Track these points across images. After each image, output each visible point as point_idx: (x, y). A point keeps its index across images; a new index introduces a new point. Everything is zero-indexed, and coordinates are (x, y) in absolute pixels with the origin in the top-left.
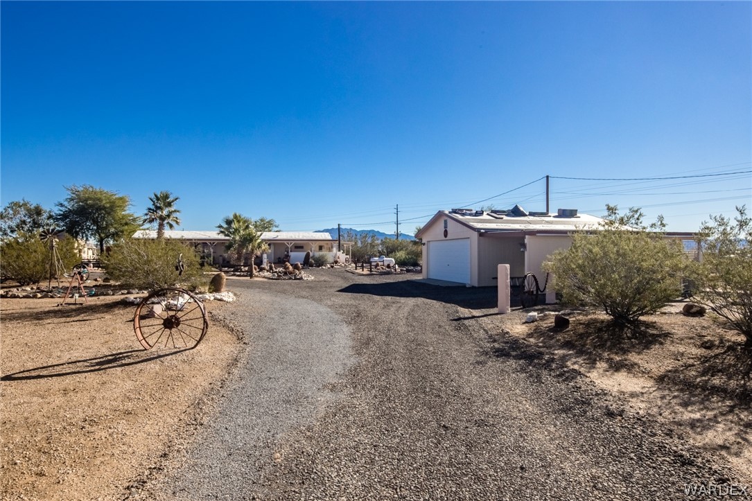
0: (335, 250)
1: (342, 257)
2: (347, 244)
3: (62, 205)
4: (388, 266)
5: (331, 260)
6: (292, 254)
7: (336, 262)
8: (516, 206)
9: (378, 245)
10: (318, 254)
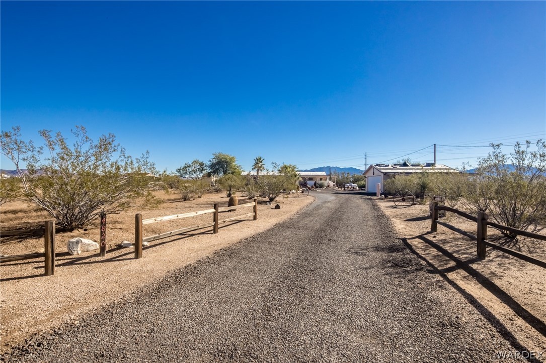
0: (328, 180)
1: (331, 184)
2: (333, 177)
3: (210, 161)
4: (353, 188)
5: (326, 185)
6: (308, 182)
7: (329, 186)
8: (405, 162)
9: (350, 178)
10: (320, 182)
